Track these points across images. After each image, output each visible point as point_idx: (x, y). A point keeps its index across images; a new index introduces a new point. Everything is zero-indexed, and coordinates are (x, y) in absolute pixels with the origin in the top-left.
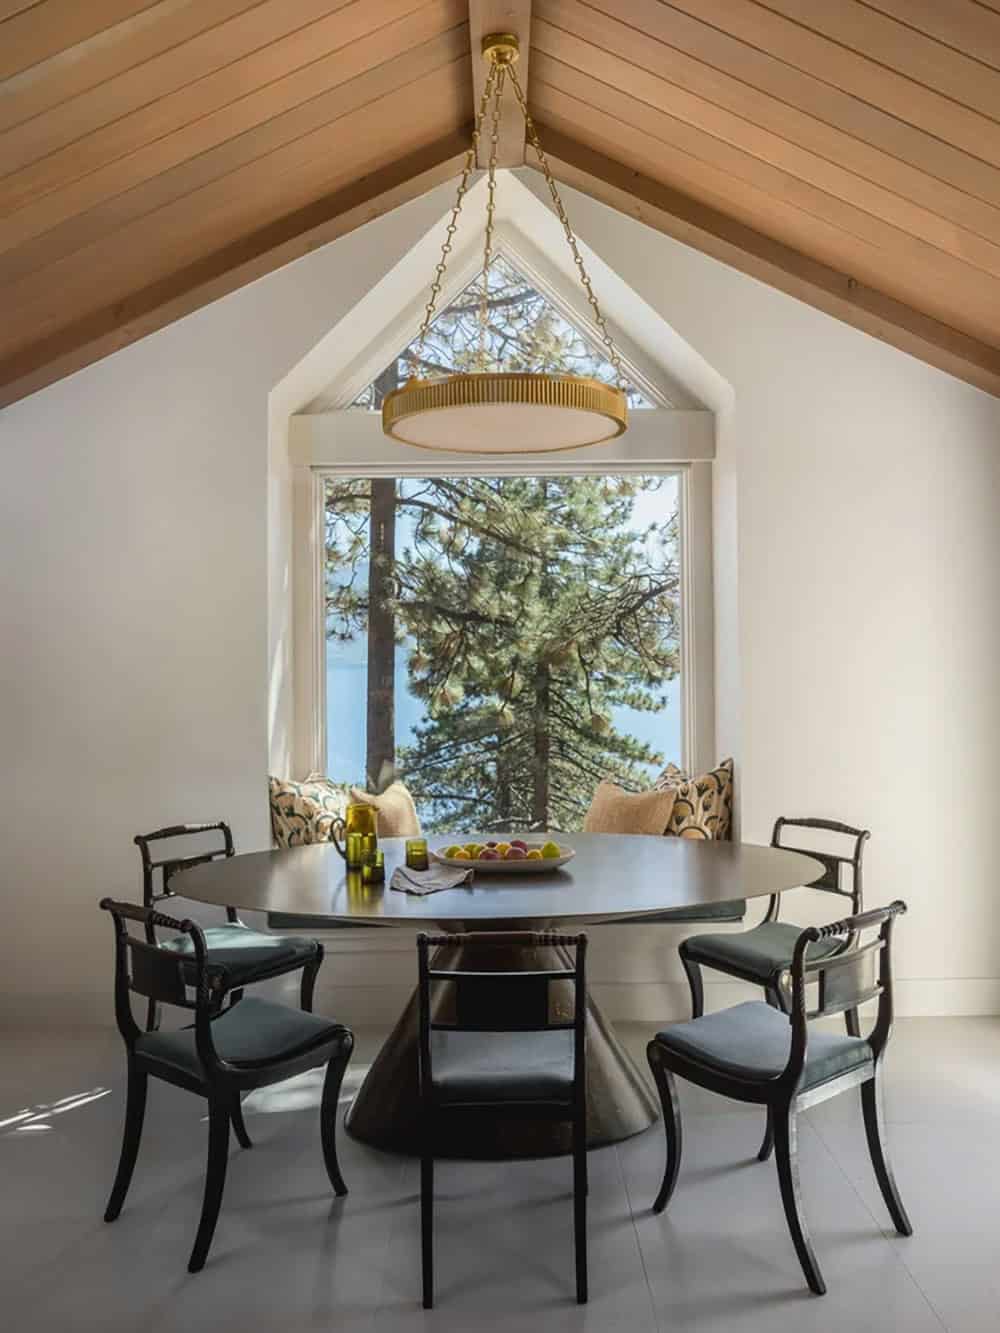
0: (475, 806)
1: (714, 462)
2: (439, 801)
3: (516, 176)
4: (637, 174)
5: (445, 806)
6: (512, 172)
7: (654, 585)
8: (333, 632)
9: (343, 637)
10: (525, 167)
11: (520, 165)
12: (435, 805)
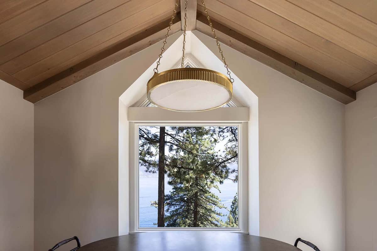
0: (182, 207)
1: (249, 122)
2: (175, 206)
3: (193, 33)
4: (230, 30)
5: (176, 206)
6: (192, 32)
7: (223, 161)
8: (151, 171)
9: (153, 172)
10: (196, 30)
11: (195, 30)
12: (174, 207)
